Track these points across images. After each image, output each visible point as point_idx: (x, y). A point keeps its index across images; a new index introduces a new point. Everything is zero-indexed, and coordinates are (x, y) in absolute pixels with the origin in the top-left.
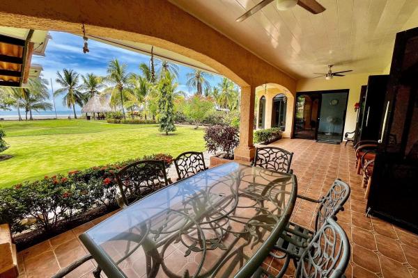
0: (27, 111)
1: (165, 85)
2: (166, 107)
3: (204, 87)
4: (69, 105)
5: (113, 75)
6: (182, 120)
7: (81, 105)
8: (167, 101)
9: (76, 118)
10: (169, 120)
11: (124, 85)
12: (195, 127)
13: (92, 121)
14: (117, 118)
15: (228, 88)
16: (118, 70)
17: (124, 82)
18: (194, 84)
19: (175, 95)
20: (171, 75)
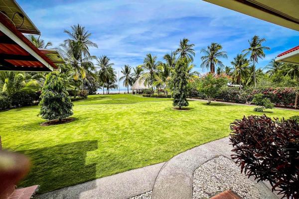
0: (108, 89)
1: (180, 66)
2: (180, 85)
3: (216, 67)
4: (126, 85)
5: (147, 64)
6: (195, 95)
7: (131, 85)
8: (182, 80)
9: (128, 93)
10: (182, 96)
11: (154, 70)
12: (207, 102)
13: (135, 95)
14: (149, 93)
15: (242, 66)
16: (151, 61)
17: (155, 68)
18: (207, 65)
19: (190, 75)
20: (188, 59)
